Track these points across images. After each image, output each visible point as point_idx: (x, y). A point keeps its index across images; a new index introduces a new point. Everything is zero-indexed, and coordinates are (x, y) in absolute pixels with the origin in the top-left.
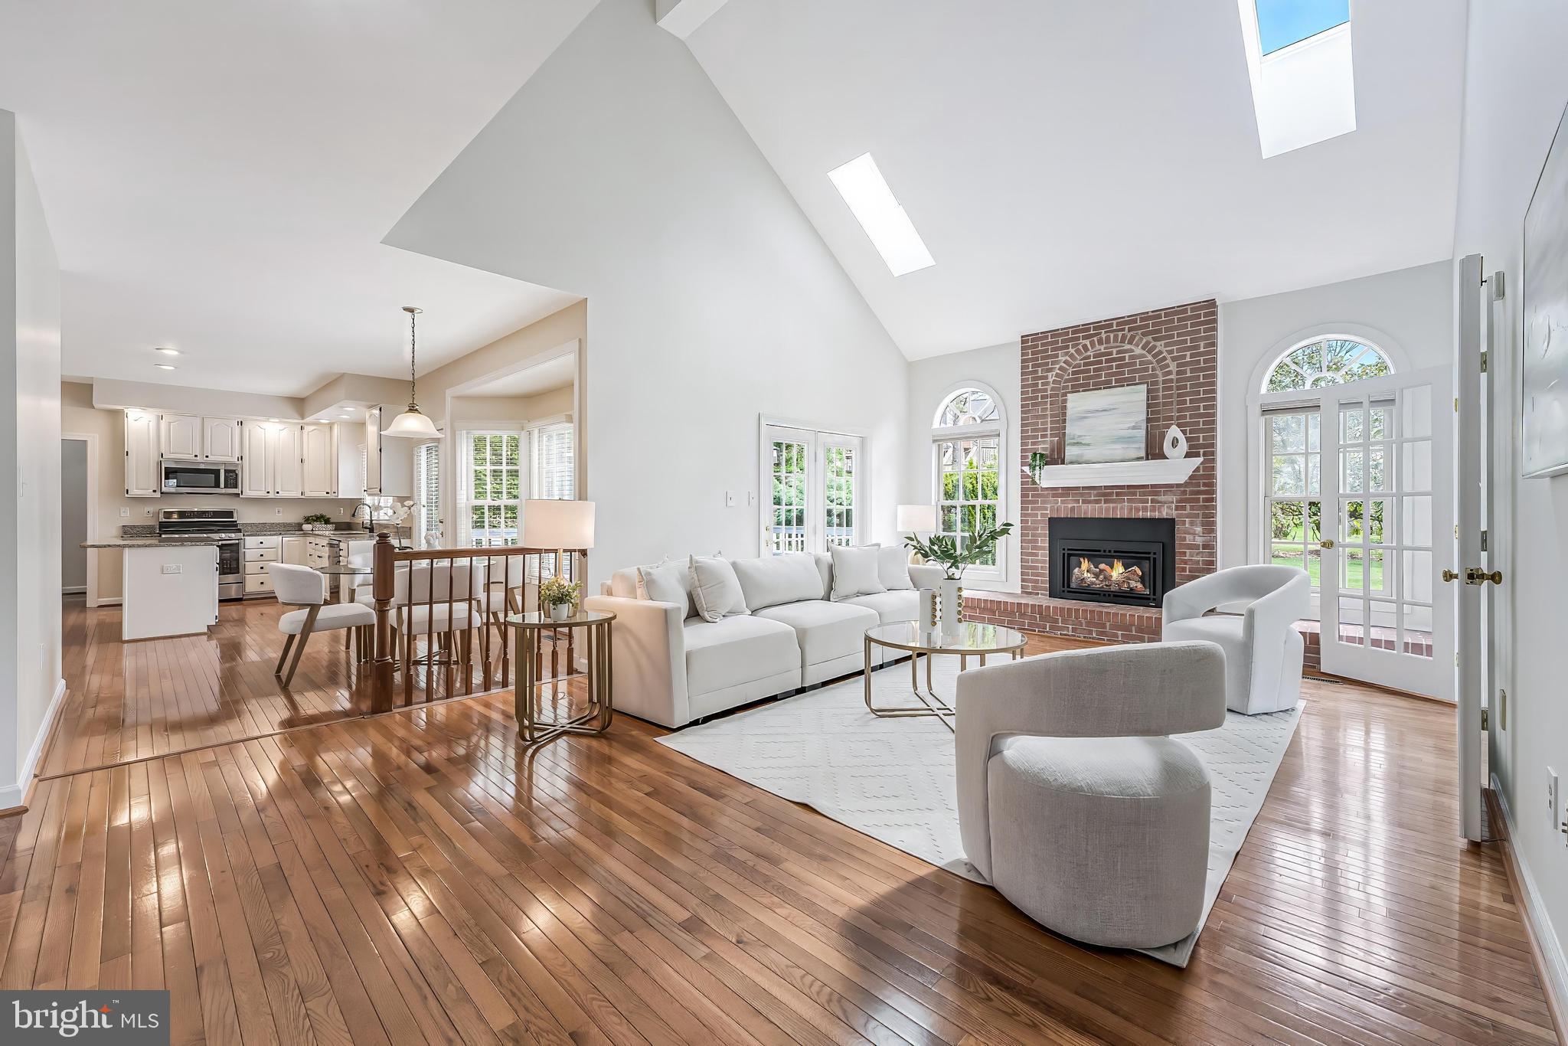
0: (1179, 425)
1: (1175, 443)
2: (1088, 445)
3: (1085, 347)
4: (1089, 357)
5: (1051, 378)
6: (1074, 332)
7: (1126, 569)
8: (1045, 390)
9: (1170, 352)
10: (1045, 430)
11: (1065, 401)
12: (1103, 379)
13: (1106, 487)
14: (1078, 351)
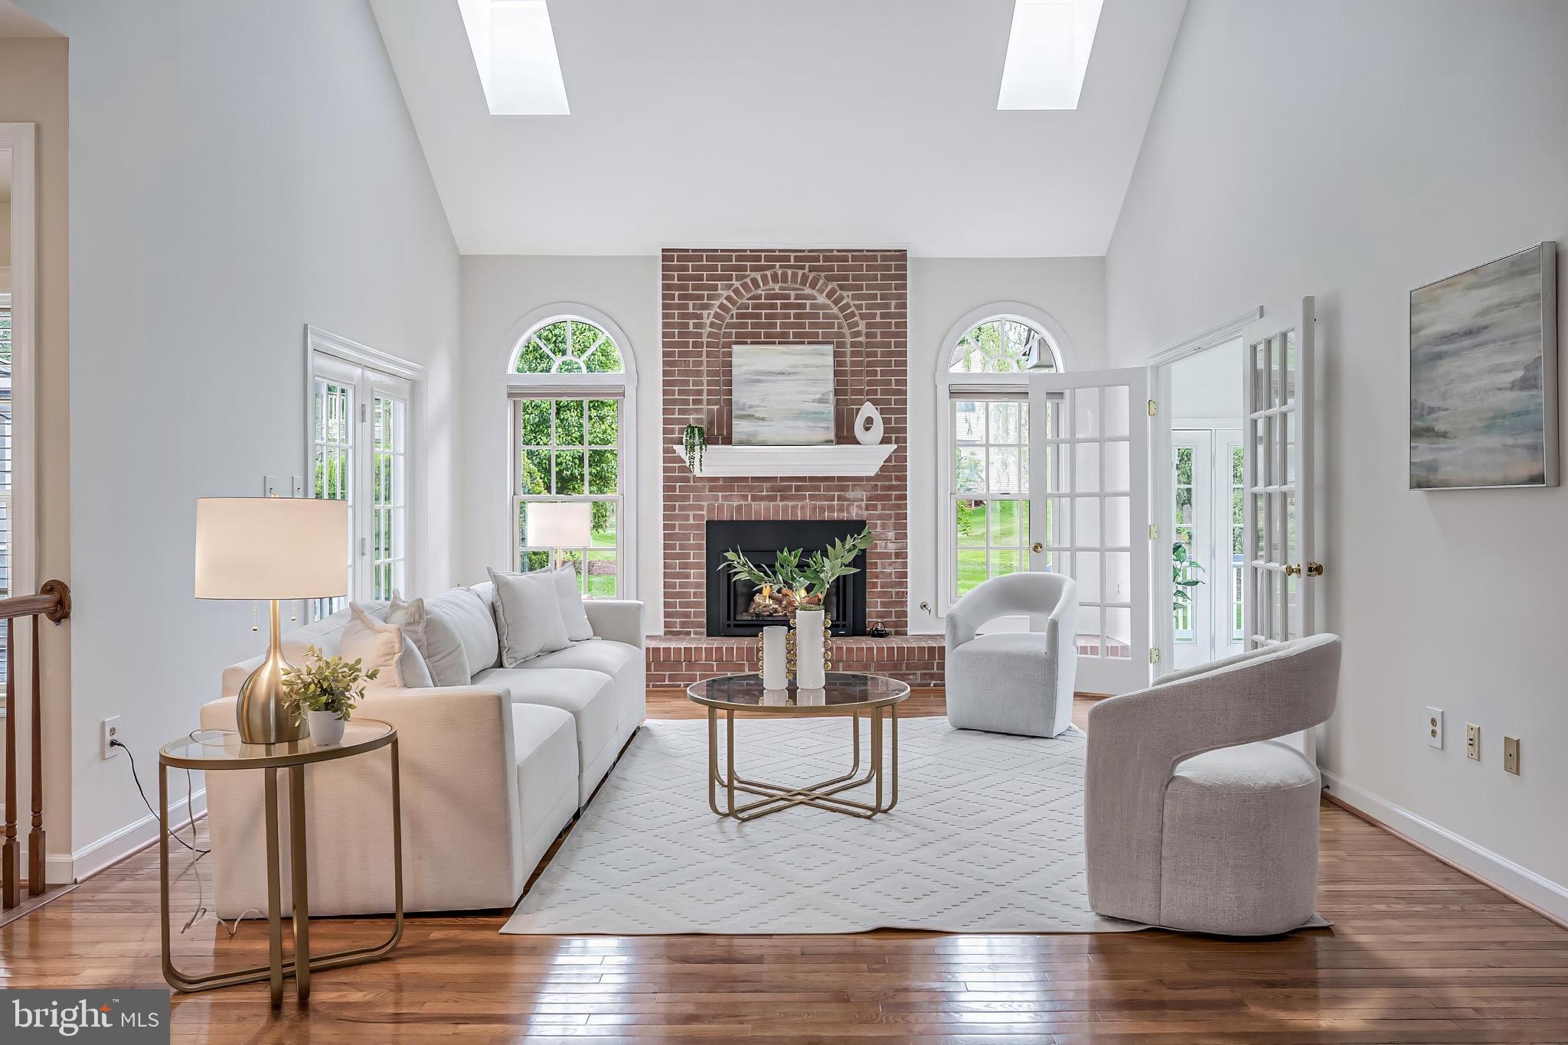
0: (874, 402)
1: (869, 421)
2: (763, 419)
3: (754, 281)
4: (759, 297)
5: (708, 316)
6: (739, 258)
7: (808, 593)
8: (700, 335)
9: (859, 307)
10: (700, 393)
11: (730, 354)
12: (778, 330)
13: (783, 479)
14: (745, 286)
